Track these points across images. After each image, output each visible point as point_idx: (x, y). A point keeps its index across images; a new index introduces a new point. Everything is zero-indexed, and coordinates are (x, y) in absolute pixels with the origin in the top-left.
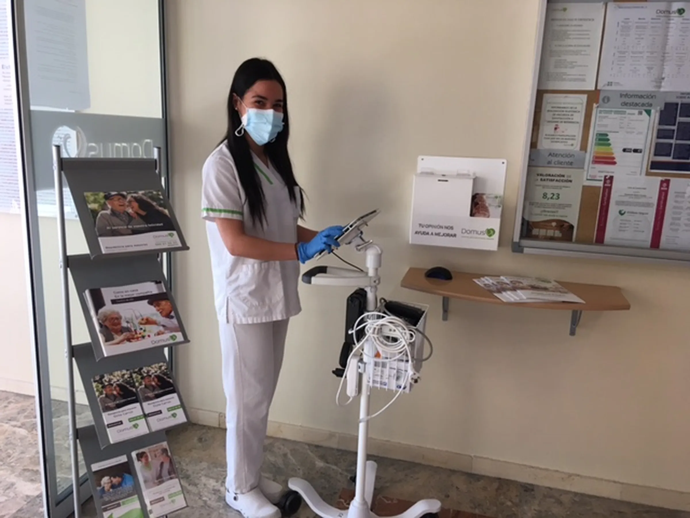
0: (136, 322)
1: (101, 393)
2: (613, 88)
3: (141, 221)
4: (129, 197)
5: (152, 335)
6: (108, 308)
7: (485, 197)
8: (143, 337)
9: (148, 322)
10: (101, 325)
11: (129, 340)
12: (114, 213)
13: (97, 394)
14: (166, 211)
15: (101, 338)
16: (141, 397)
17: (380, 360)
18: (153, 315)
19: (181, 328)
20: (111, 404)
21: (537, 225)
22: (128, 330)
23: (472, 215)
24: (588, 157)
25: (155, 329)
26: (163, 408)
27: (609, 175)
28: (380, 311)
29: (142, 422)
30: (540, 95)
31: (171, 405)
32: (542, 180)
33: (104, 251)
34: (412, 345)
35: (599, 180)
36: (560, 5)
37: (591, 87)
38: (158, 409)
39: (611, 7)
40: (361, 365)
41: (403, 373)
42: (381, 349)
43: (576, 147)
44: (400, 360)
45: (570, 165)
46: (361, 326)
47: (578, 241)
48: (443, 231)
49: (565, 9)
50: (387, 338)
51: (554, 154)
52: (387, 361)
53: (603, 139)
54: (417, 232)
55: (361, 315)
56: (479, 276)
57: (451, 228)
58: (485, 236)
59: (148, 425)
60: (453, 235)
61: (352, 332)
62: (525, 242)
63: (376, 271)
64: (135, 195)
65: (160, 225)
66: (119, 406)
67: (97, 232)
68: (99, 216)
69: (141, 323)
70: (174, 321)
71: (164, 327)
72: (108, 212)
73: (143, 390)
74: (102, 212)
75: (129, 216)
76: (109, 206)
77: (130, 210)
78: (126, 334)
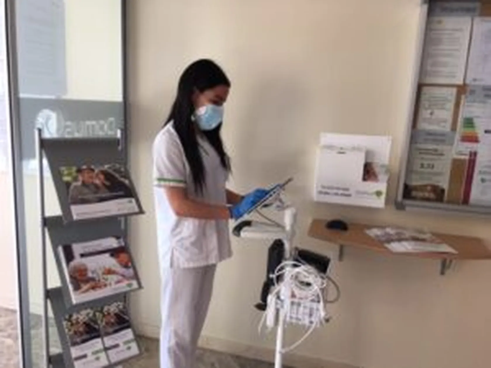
0: (100, 272)
1: (70, 330)
2: (477, 83)
3: (106, 190)
4: (96, 171)
5: (113, 283)
6: (78, 261)
7: (374, 166)
8: (105, 285)
9: (110, 272)
10: (71, 277)
11: (93, 288)
12: (84, 184)
13: (66, 330)
14: (127, 182)
15: (71, 287)
16: (102, 333)
17: (296, 300)
18: (114, 265)
19: (136, 276)
20: (78, 340)
21: (416, 188)
22: (93, 279)
23: (364, 179)
24: (457, 137)
25: (115, 278)
26: (120, 342)
27: (473, 150)
28: (296, 260)
29: (103, 355)
30: (420, 87)
31: (126, 339)
32: (420, 153)
33: (75, 217)
34: (322, 290)
35: (465, 155)
36: (436, 19)
37: (460, 82)
38: (116, 342)
39: (477, 20)
40: (279, 302)
41: (315, 311)
42: (297, 292)
43: (447, 128)
44: (313, 301)
45: (443, 142)
46: (280, 273)
47: (449, 202)
48: (341, 192)
49: (440, 22)
50: (302, 283)
51: (429, 133)
52: (302, 301)
53: (469, 122)
54: (320, 193)
55: (280, 262)
56: (370, 227)
57: (347, 189)
58: (375, 196)
59: (108, 356)
60: (349, 195)
61: (273, 276)
62: (408, 202)
63: (292, 226)
64: (102, 168)
65: (121, 193)
66: (84, 341)
67: (70, 201)
68: (72, 187)
69: (104, 274)
70: (131, 271)
71: (123, 276)
72: (79, 183)
73: (104, 327)
74: (74, 184)
75: (96, 186)
76: (80, 178)
77: (97, 182)
78: (92, 284)
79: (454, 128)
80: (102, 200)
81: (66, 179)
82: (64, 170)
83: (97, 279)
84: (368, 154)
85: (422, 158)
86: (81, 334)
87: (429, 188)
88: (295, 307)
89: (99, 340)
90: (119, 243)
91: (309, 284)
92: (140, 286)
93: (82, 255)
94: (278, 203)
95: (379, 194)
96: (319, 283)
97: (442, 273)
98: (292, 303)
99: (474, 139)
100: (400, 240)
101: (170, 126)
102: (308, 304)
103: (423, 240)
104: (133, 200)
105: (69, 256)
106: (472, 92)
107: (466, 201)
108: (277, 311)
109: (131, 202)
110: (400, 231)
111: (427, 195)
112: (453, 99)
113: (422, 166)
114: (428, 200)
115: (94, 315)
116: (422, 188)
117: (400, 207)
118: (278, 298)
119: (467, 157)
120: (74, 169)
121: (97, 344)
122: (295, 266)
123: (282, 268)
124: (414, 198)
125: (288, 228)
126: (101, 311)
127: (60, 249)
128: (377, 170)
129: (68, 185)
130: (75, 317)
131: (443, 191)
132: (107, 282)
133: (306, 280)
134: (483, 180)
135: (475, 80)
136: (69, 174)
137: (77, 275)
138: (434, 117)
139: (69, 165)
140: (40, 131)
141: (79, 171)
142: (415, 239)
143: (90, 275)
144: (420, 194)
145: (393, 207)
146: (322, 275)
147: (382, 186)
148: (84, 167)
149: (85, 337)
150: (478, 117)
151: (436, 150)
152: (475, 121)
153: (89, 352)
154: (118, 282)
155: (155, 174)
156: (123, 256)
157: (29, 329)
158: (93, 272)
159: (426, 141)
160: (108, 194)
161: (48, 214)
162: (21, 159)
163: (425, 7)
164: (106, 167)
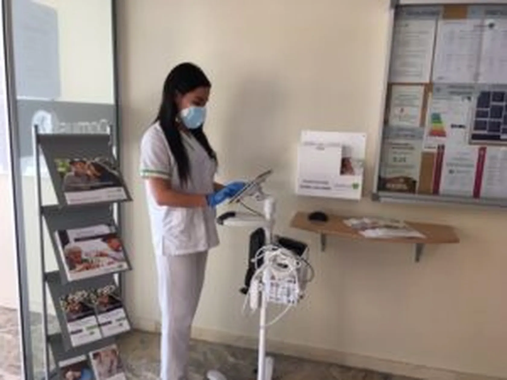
1: (66, 308)
2: (442, 81)
3: (97, 180)
4: (89, 163)
5: (105, 264)
6: (72, 245)
7: (351, 160)
8: (98, 266)
9: (102, 255)
10: (67, 258)
11: (87, 268)
12: (77, 174)
14: (115, 173)
15: (66, 268)
16: (96, 311)
17: (274, 282)
19: (127, 259)
20: (74, 317)
22: (86, 261)
23: (342, 172)
25: (107, 260)
26: (113, 319)
27: (441, 143)
28: (275, 245)
29: (97, 330)
30: (390, 86)
31: (119, 317)
32: (393, 148)
33: (69, 203)
34: (298, 270)
35: (434, 148)
36: (403, 22)
37: (427, 80)
38: (109, 320)
39: (441, 23)
40: (261, 285)
41: (291, 292)
42: (275, 273)
43: (416, 124)
44: (290, 281)
45: (413, 137)
46: (261, 256)
47: (421, 192)
48: (321, 185)
49: (407, 25)
50: (280, 265)
51: (401, 129)
52: (279, 283)
53: (436, 118)
54: (302, 187)
55: (260, 247)
56: (348, 218)
57: (326, 183)
58: (352, 189)
59: (101, 332)
60: (328, 188)
61: (254, 260)
62: (381, 193)
63: (271, 215)
64: (94, 161)
65: (111, 183)
66: (80, 318)
67: (63, 188)
68: (65, 177)
69: (97, 256)
70: (121, 255)
71: (115, 259)
72: (72, 173)
73: (98, 306)
74: (68, 174)
75: (88, 176)
76: (74, 169)
77: (89, 172)
78: (85, 264)
79: (423, 124)
80: (93, 188)
81: (61, 169)
82: (59, 162)
83: (90, 260)
84: (345, 149)
85: (395, 153)
86: (77, 312)
87: (402, 180)
88: (274, 288)
89: (93, 317)
90: (111, 230)
91: (286, 266)
92: (130, 268)
93: (77, 240)
94: (257, 194)
95: (355, 186)
96: (295, 263)
97: (417, 259)
98: (272, 285)
99: (442, 134)
100: (374, 228)
101: (157, 125)
102: (286, 285)
103: (396, 228)
104: (122, 189)
105: (65, 240)
106: (438, 90)
107: (436, 191)
108: (260, 293)
109: (120, 191)
110: (375, 220)
111: (399, 186)
112: (421, 96)
113: (395, 159)
114: (401, 191)
115: (89, 296)
116: (396, 180)
117: (375, 198)
118: (261, 282)
119: (435, 151)
120: (68, 161)
121: (91, 320)
122: (274, 250)
123: (261, 252)
124: (389, 190)
125: (268, 216)
126: (95, 292)
127: (57, 235)
128: (354, 164)
129: (62, 175)
130: (70, 297)
131: (414, 182)
132: (100, 264)
133: (283, 262)
134: (451, 172)
135: (441, 78)
136: (63, 166)
137: (72, 256)
138: (404, 113)
139: (63, 157)
140: (36, 127)
141: (72, 163)
142: (388, 227)
143: (84, 257)
144: (393, 186)
145: (369, 199)
146: (298, 257)
147: (358, 179)
148: (77, 160)
149: (81, 314)
150: (444, 113)
151: (406, 144)
152: (443, 117)
153: (84, 328)
154: (110, 263)
155: (142, 167)
156: (115, 242)
157: (29, 325)
158: (87, 255)
159: (398, 136)
160: (98, 184)
161: (45, 203)
162: (19, 156)
163: (393, 12)
164: (97, 160)
